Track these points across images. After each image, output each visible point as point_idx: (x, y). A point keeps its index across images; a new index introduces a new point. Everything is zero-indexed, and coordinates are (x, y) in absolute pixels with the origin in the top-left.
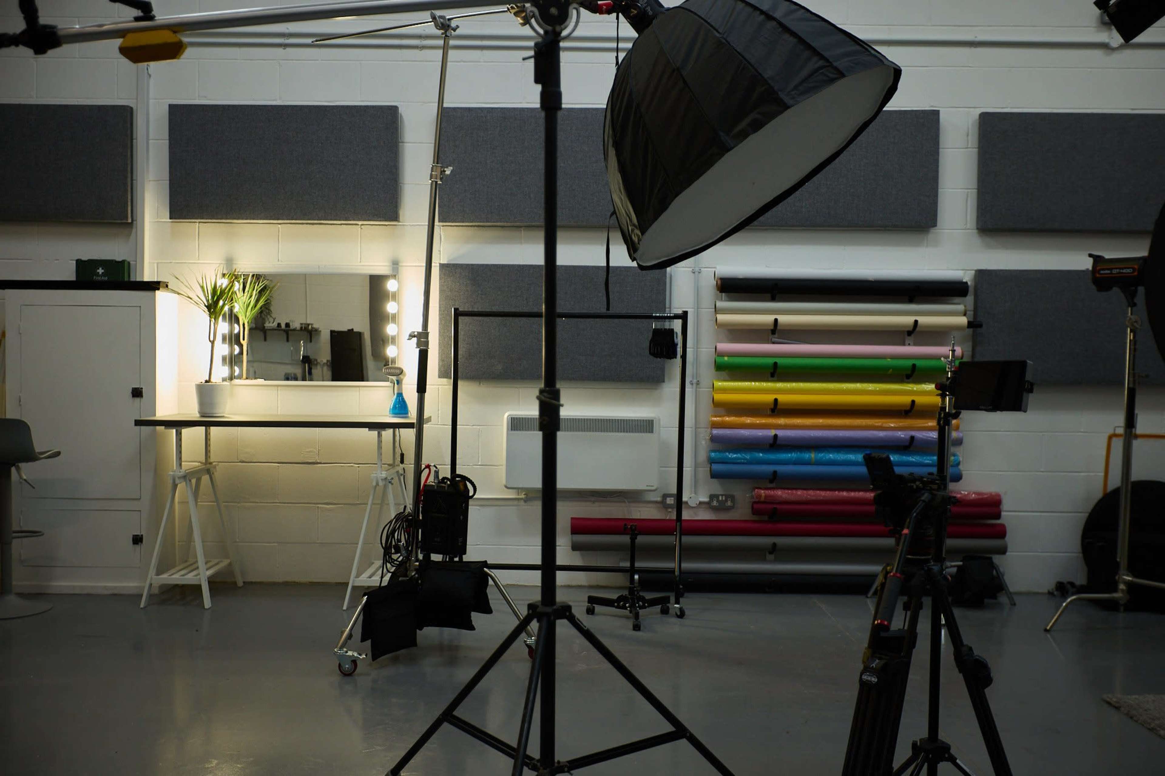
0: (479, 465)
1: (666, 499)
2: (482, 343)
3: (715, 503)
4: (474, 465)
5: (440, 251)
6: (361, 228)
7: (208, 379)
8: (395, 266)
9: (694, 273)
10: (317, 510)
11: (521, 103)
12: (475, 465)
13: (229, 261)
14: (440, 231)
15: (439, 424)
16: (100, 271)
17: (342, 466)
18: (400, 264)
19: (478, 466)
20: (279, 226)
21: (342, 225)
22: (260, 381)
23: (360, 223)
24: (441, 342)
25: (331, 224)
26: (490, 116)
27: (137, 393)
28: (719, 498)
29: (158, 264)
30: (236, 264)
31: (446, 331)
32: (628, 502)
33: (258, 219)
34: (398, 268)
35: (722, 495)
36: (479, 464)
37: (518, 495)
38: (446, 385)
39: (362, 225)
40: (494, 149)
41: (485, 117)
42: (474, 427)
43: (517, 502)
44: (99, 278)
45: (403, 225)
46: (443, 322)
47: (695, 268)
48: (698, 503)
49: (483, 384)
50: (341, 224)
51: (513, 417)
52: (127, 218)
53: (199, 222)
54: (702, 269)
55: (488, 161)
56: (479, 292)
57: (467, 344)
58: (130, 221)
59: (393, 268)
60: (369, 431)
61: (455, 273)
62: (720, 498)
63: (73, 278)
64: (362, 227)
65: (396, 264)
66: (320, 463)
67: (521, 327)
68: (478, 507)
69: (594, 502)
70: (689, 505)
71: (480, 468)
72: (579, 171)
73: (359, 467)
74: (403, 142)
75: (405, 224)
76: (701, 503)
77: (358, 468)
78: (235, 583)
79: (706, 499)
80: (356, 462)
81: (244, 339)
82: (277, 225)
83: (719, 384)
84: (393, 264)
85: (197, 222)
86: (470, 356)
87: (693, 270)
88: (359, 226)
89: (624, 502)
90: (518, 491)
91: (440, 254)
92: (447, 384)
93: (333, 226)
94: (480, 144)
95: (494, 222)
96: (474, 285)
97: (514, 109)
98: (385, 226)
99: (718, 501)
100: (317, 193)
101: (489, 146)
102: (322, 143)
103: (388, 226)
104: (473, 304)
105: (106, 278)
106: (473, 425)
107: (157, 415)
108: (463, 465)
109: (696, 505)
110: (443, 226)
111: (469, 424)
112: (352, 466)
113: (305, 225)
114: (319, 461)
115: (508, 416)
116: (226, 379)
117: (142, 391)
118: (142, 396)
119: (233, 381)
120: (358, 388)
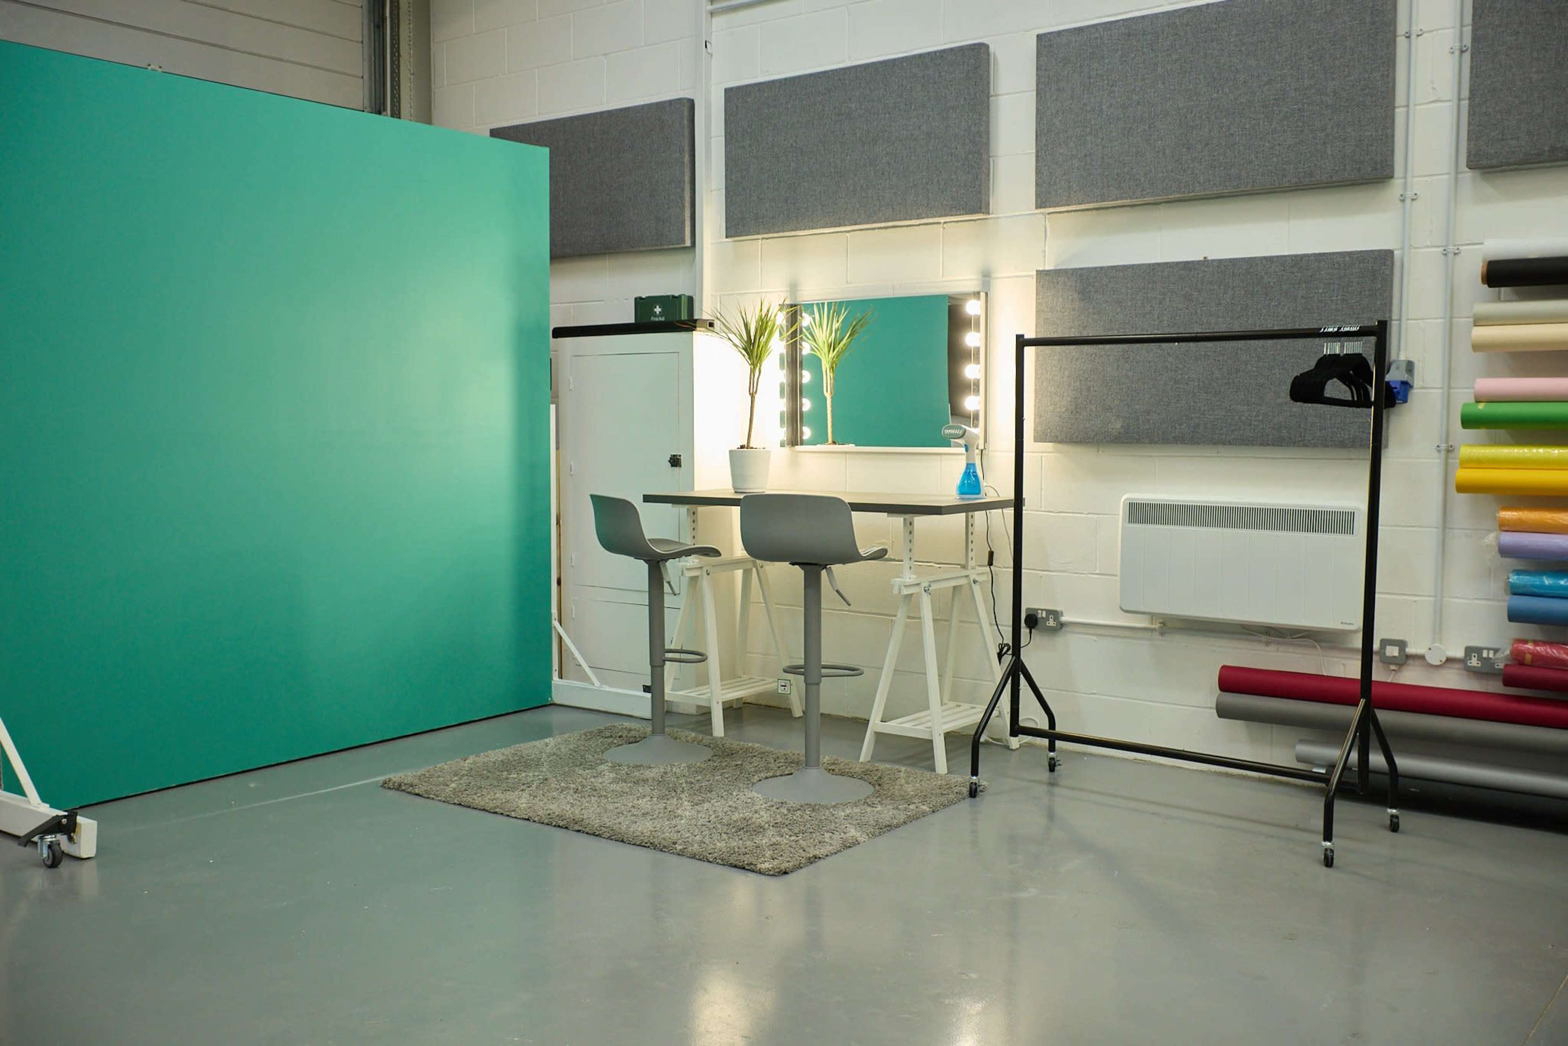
0: (1097, 574)
1: (1385, 648)
2: (1093, 387)
3: (1474, 662)
4: (1088, 574)
5: (1044, 252)
6: (944, 228)
7: (745, 443)
8: (986, 279)
9: (1446, 255)
10: (890, 624)
11: (1161, 6)
12: (1091, 574)
13: (794, 288)
14: (1045, 221)
15: (1042, 509)
16: (658, 310)
17: (920, 565)
18: (993, 276)
19: (1095, 576)
20: (848, 234)
21: (921, 226)
22: (851, 447)
23: (942, 220)
24: (1037, 387)
25: (907, 226)
26: (1107, 35)
27: (675, 461)
28: (1482, 653)
29: (720, 296)
30: (801, 290)
31: (1044, 372)
32: (1321, 647)
33: (817, 228)
34: (989, 282)
35: (1489, 649)
36: (1097, 572)
37: (1152, 624)
38: (1052, 452)
39: (945, 223)
40: (1113, 86)
41: (1101, 39)
42: (1089, 516)
43: (1150, 634)
44: (657, 319)
45: (998, 218)
46: (1041, 358)
47: (1447, 246)
48: (1444, 660)
49: (1103, 452)
50: (919, 225)
51: (1131, 502)
52: (684, 241)
53: (763, 239)
54: (1461, 248)
55: (1104, 107)
56: (1090, 310)
57: (1074, 390)
58: (688, 243)
59: (983, 281)
60: (888, 516)
61: (1058, 283)
62: (1485, 655)
63: (631, 319)
64: (945, 225)
65: (986, 276)
66: (894, 560)
67: (1149, 362)
68: (1094, 638)
69: (1267, 644)
70: (1428, 662)
71: (1097, 578)
72: (1241, 103)
73: (940, 567)
74: (997, 95)
75: (999, 216)
76: (1449, 660)
77: (939, 569)
78: (789, 711)
79: (1460, 654)
80: (937, 561)
81: (827, 391)
82: (845, 233)
83: (1466, 451)
84: (984, 276)
85: (759, 239)
86: (1076, 408)
87: (1445, 250)
88: (941, 225)
89: (1315, 647)
90: (1152, 617)
91: (1045, 257)
92: (1052, 450)
93: (909, 228)
94: (1092, 81)
95: (1113, 200)
96: (1083, 300)
97: (1143, 17)
98: (973, 222)
99: (1480, 658)
100: (883, 184)
101: (1106, 82)
102: (889, 113)
103: (977, 222)
104: (1081, 328)
105: (663, 319)
106: (1089, 514)
107: (696, 489)
108: (1075, 573)
109: (1439, 663)
110: (1049, 214)
111: (1083, 512)
112: (931, 566)
113: (877, 230)
114: (892, 557)
115: (1125, 500)
116: (784, 443)
117: (680, 459)
118: (680, 466)
119: (796, 447)
120: (939, 457)
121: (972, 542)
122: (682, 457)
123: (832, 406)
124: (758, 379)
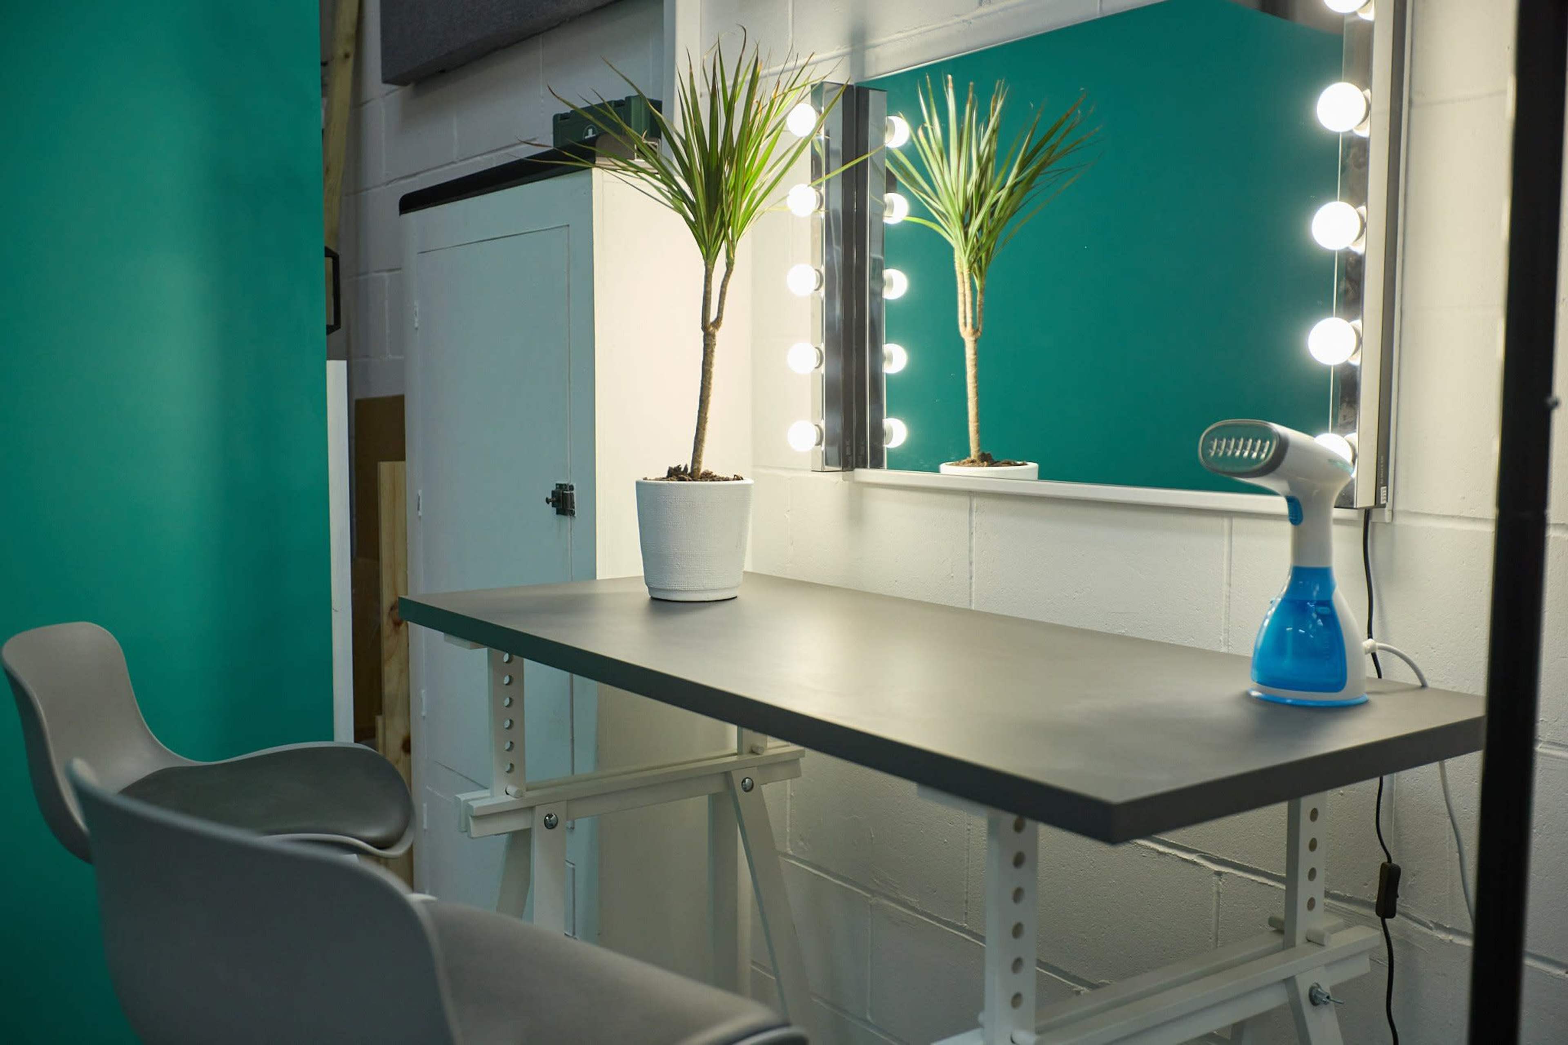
7: (687, 461)
13: (858, 42)
27: (562, 501)
116: (821, 461)
117: (572, 495)
118: (572, 513)
119: (857, 471)
120: (1225, 522)
121: (1313, 845)
122: (574, 492)
123: (978, 364)
124: (724, 286)
